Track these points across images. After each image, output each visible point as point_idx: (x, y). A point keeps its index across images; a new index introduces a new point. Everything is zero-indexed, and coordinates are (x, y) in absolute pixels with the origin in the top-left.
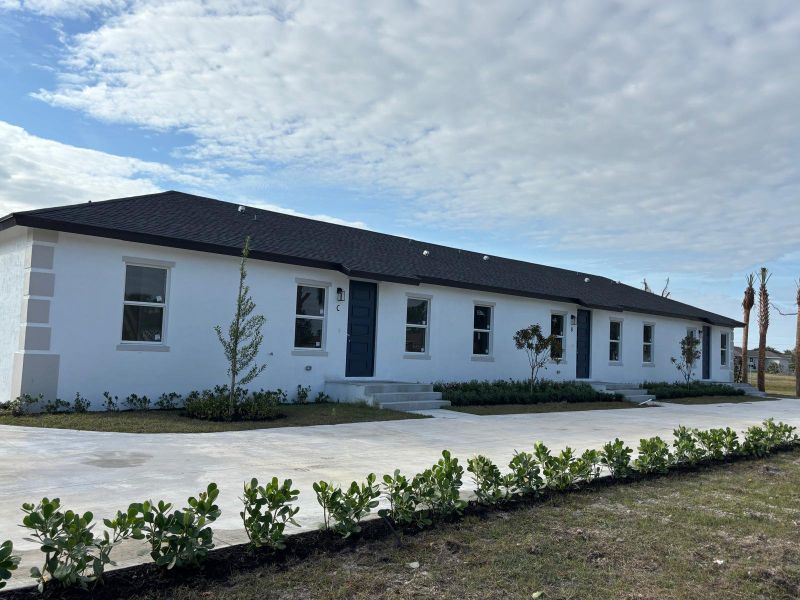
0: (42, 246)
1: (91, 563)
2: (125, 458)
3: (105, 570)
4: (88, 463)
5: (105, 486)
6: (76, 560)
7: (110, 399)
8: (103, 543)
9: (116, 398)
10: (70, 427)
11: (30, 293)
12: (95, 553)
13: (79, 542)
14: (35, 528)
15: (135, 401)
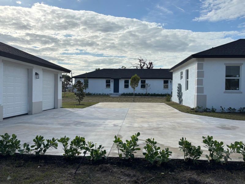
0: (200, 63)
1: (223, 157)
2: (229, 127)
3: (228, 161)
4: (218, 127)
5: (224, 135)
6: (219, 155)
7: (223, 108)
8: (227, 152)
9: (225, 108)
10: (211, 116)
11: (198, 77)
12: (225, 154)
13: (220, 150)
14: (206, 143)
15: (231, 109)
